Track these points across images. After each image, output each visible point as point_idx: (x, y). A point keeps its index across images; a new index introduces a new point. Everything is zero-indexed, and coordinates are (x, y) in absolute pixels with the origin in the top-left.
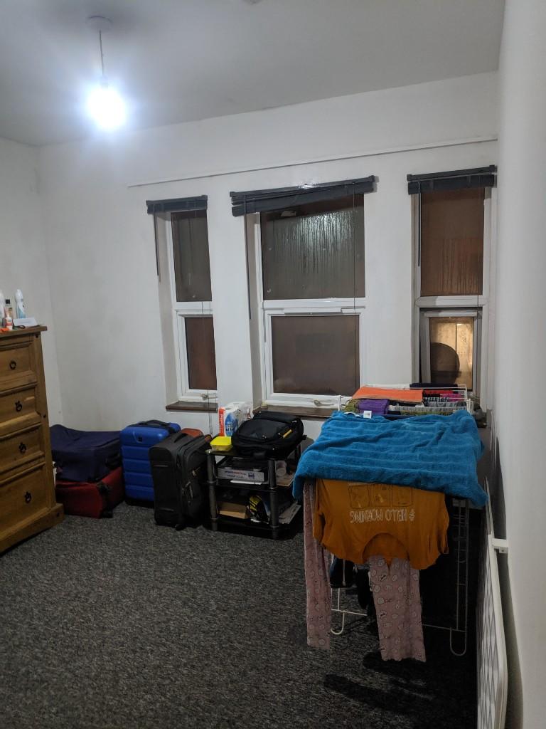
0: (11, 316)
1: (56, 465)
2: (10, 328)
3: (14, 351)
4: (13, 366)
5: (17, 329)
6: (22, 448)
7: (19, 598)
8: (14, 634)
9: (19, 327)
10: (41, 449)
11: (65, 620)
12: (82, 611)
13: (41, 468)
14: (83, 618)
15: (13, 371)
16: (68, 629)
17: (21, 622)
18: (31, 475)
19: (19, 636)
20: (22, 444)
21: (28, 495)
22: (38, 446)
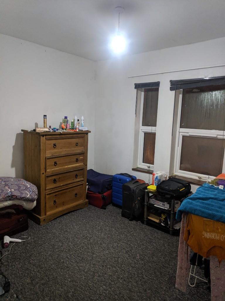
0: (79, 126)
1: (88, 185)
2: (78, 130)
3: (78, 139)
4: (77, 144)
5: (80, 131)
6: (76, 176)
7: (66, 233)
8: (62, 246)
9: (81, 130)
10: (83, 177)
11: (80, 246)
12: (87, 244)
13: (82, 184)
14: (87, 247)
15: (77, 147)
16: (81, 250)
17: (65, 242)
18: (79, 186)
19: (63, 247)
20: (76, 174)
21: (76, 194)
22: (82, 176)
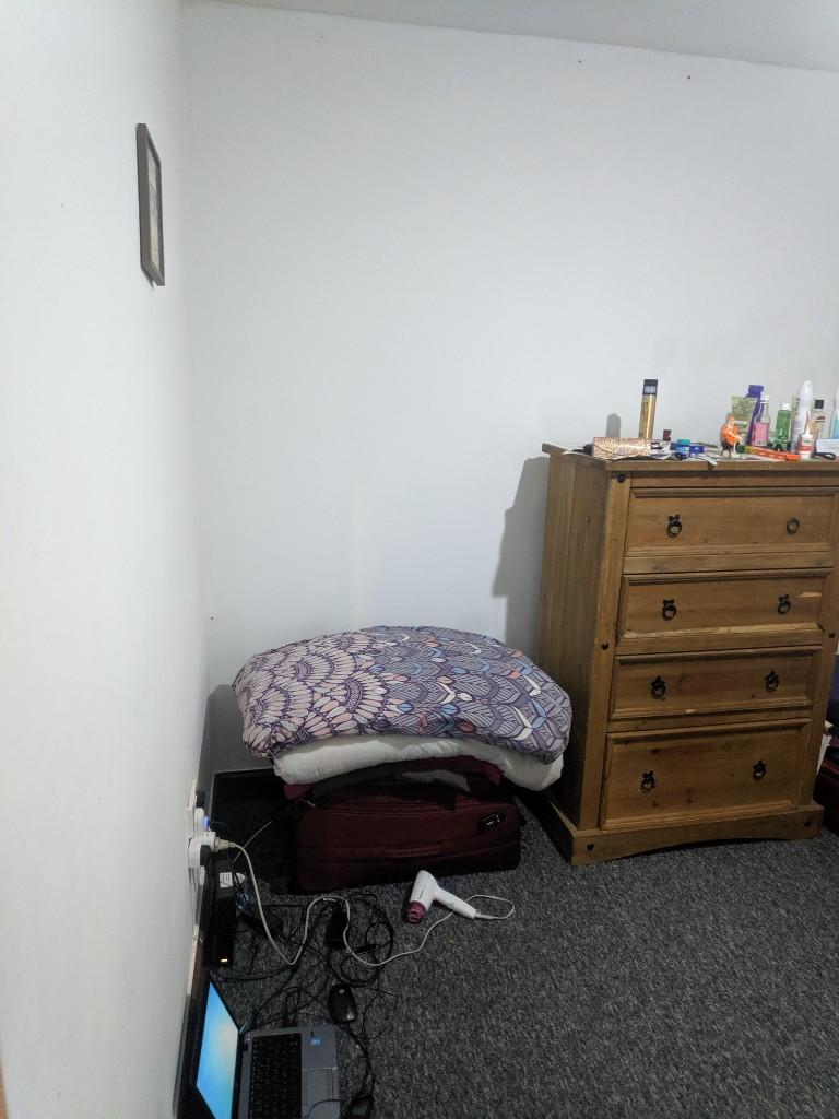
1: (831, 731)
4: (792, 527)
5: (819, 460)
6: (772, 680)
9: (823, 455)
18: (784, 733)
20: (772, 673)
21: (760, 767)
22: (803, 687)
